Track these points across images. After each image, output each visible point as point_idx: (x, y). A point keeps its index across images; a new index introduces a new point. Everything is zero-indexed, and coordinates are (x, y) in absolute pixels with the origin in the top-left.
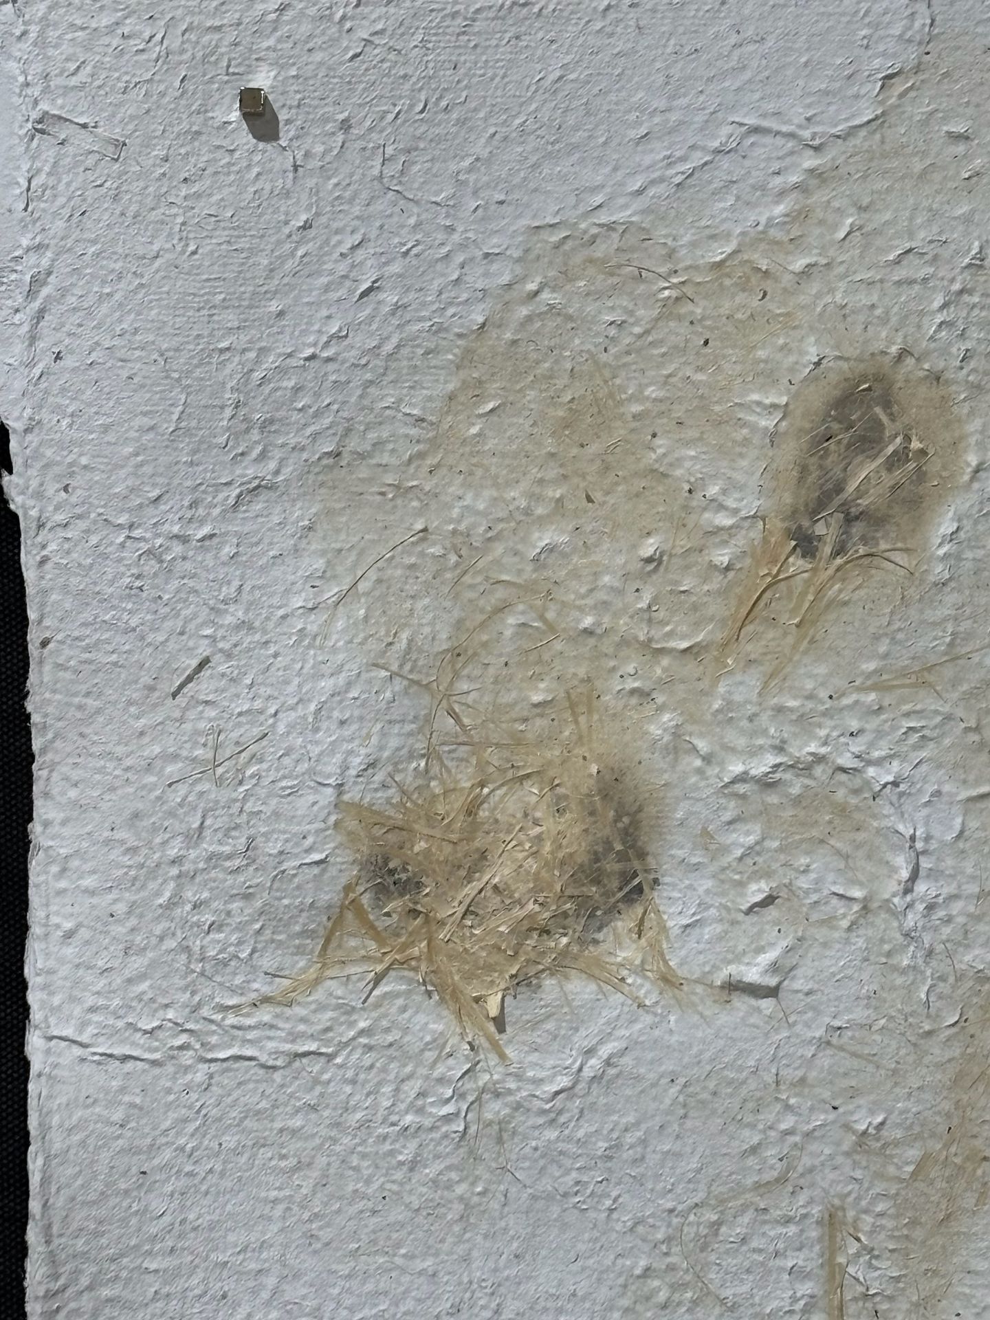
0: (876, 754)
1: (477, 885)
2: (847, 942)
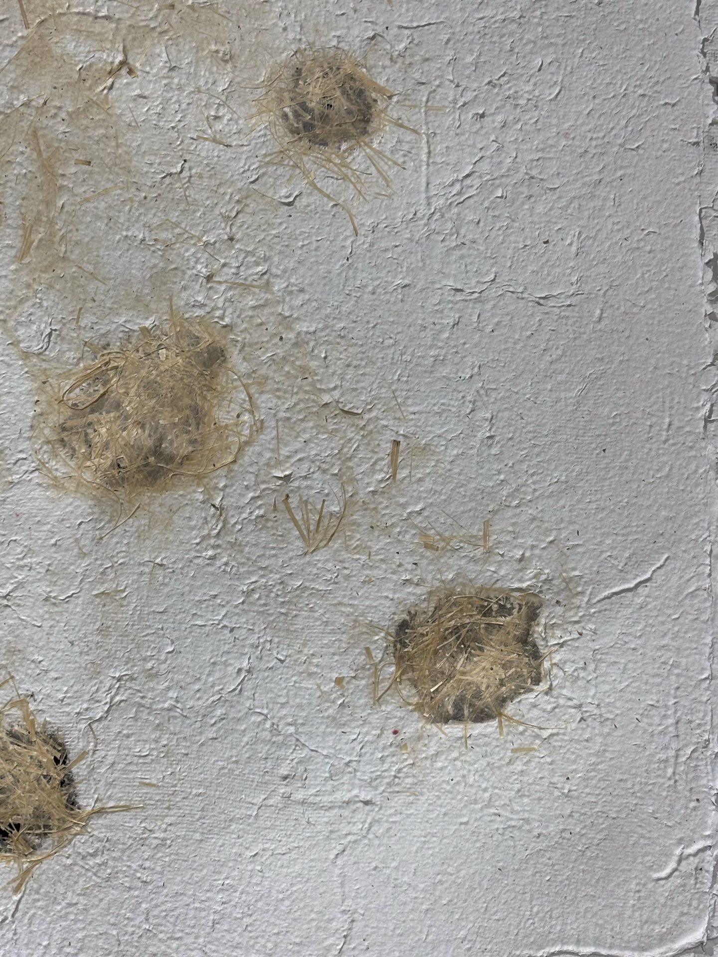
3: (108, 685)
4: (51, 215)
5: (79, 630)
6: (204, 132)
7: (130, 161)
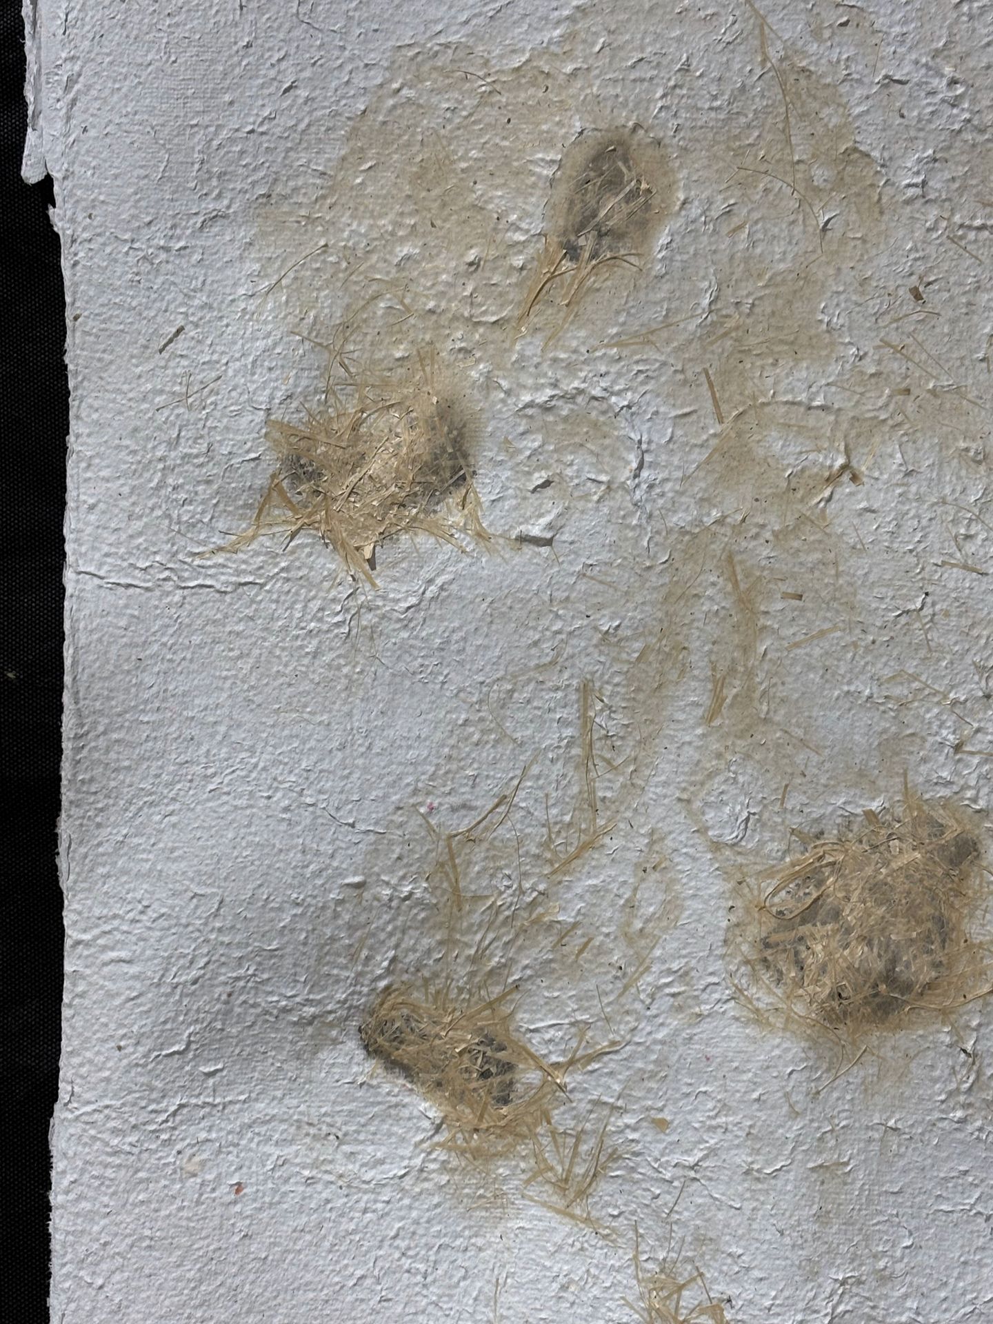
0: (617, 388)
1: (358, 475)
2: (597, 509)
3: (829, 1290)
4: (750, 665)
5: (790, 1217)
6: (951, 555)
7: (855, 594)
